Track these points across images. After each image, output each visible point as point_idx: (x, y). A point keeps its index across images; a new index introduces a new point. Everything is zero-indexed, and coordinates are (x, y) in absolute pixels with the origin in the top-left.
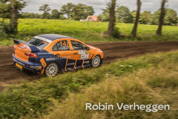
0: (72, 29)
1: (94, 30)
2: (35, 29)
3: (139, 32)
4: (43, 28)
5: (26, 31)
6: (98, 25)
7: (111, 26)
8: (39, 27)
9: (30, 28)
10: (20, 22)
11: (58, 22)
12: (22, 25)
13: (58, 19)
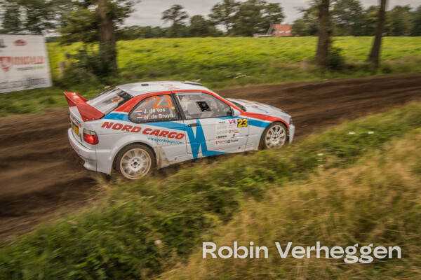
0: (237, 56)
1: (286, 55)
2: (154, 61)
3: (387, 53)
4: (172, 58)
5: (135, 68)
6: (294, 45)
7: (322, 44)
8: (164, 56)
9: (146, 61)
10: (123, 48)
11: (205, 42)
12: (126, 55)
13: (206, 36)
